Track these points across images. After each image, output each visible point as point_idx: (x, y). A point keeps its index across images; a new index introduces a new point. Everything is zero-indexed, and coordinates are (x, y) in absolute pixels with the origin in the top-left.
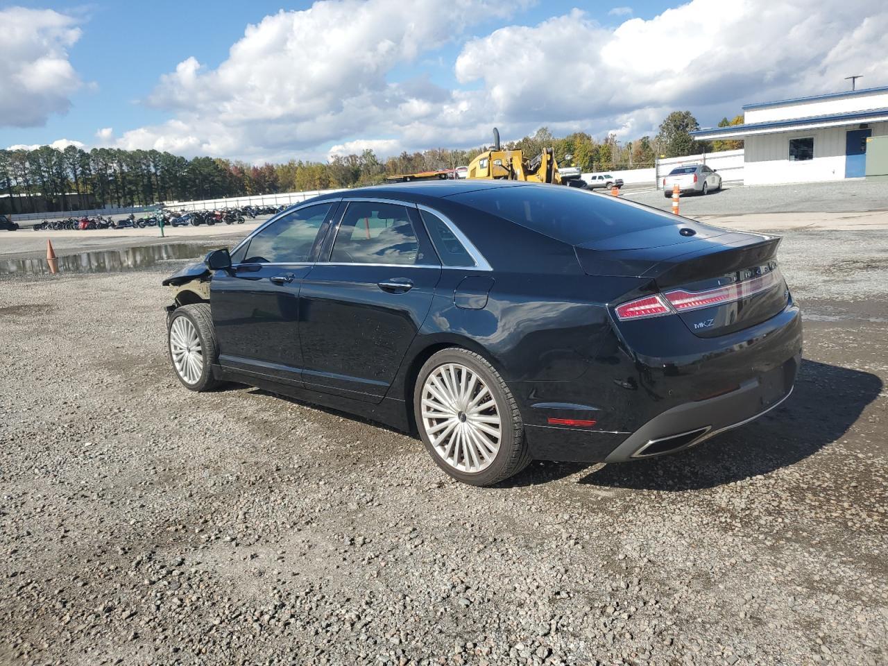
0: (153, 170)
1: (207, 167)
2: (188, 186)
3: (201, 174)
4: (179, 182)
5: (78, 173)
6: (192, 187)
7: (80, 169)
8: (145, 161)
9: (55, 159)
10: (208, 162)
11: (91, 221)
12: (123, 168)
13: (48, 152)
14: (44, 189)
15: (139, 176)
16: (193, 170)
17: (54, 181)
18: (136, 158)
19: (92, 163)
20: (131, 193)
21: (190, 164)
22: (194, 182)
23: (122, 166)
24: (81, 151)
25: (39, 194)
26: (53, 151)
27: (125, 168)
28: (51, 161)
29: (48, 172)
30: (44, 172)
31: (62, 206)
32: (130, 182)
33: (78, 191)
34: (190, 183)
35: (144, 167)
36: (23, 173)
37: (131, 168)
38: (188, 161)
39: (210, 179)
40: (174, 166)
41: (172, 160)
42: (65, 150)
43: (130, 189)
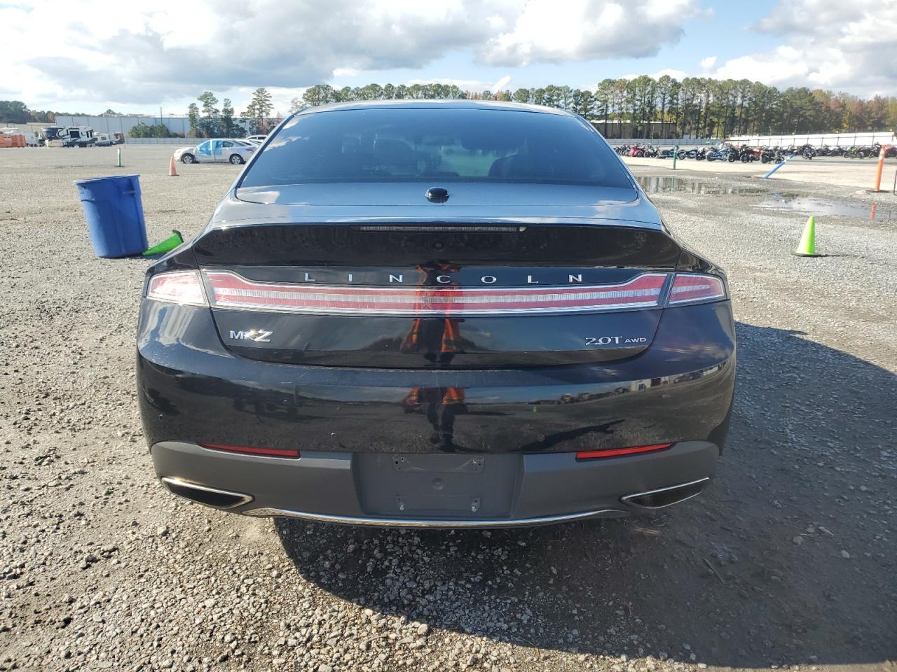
0: (739, 101)
1: (801, 99)
2: (773, 120)
3: (792, 107)
4: (764, 115)
5: (667, 101)
6: (777, 121)
7: (669, 98)
8: (733, 92)
9: (649, 88)
10: (804, 93)
11: (641, 149)
12: (710, 99)
13: (646, 81)
14: (634, 118)
15: (723, 107)
16: (784, 102)
17: (643, 109)
18: (723, 88)
19: (681, 93)
20: (712, 125)
21: (782, 96)
22: (781, 115)
23: (708, 96)
24: (673, 81)
25: (628, 121)
26: (649, 80)
27: (711, 99)
28: (645, 89)
29: (641, 100)
30: (638, 100)
31: (645, 135)
32: (713, 114)
33: (662, 120)
34: (777, 117)
35: (731, 98)
36: (620, 101)
37: (718, 98)
38: (781, 92)
39: (801, 113)
40: (763, 98)
41: (763, 91)
42: (660, 79)
43: (711, 120)
